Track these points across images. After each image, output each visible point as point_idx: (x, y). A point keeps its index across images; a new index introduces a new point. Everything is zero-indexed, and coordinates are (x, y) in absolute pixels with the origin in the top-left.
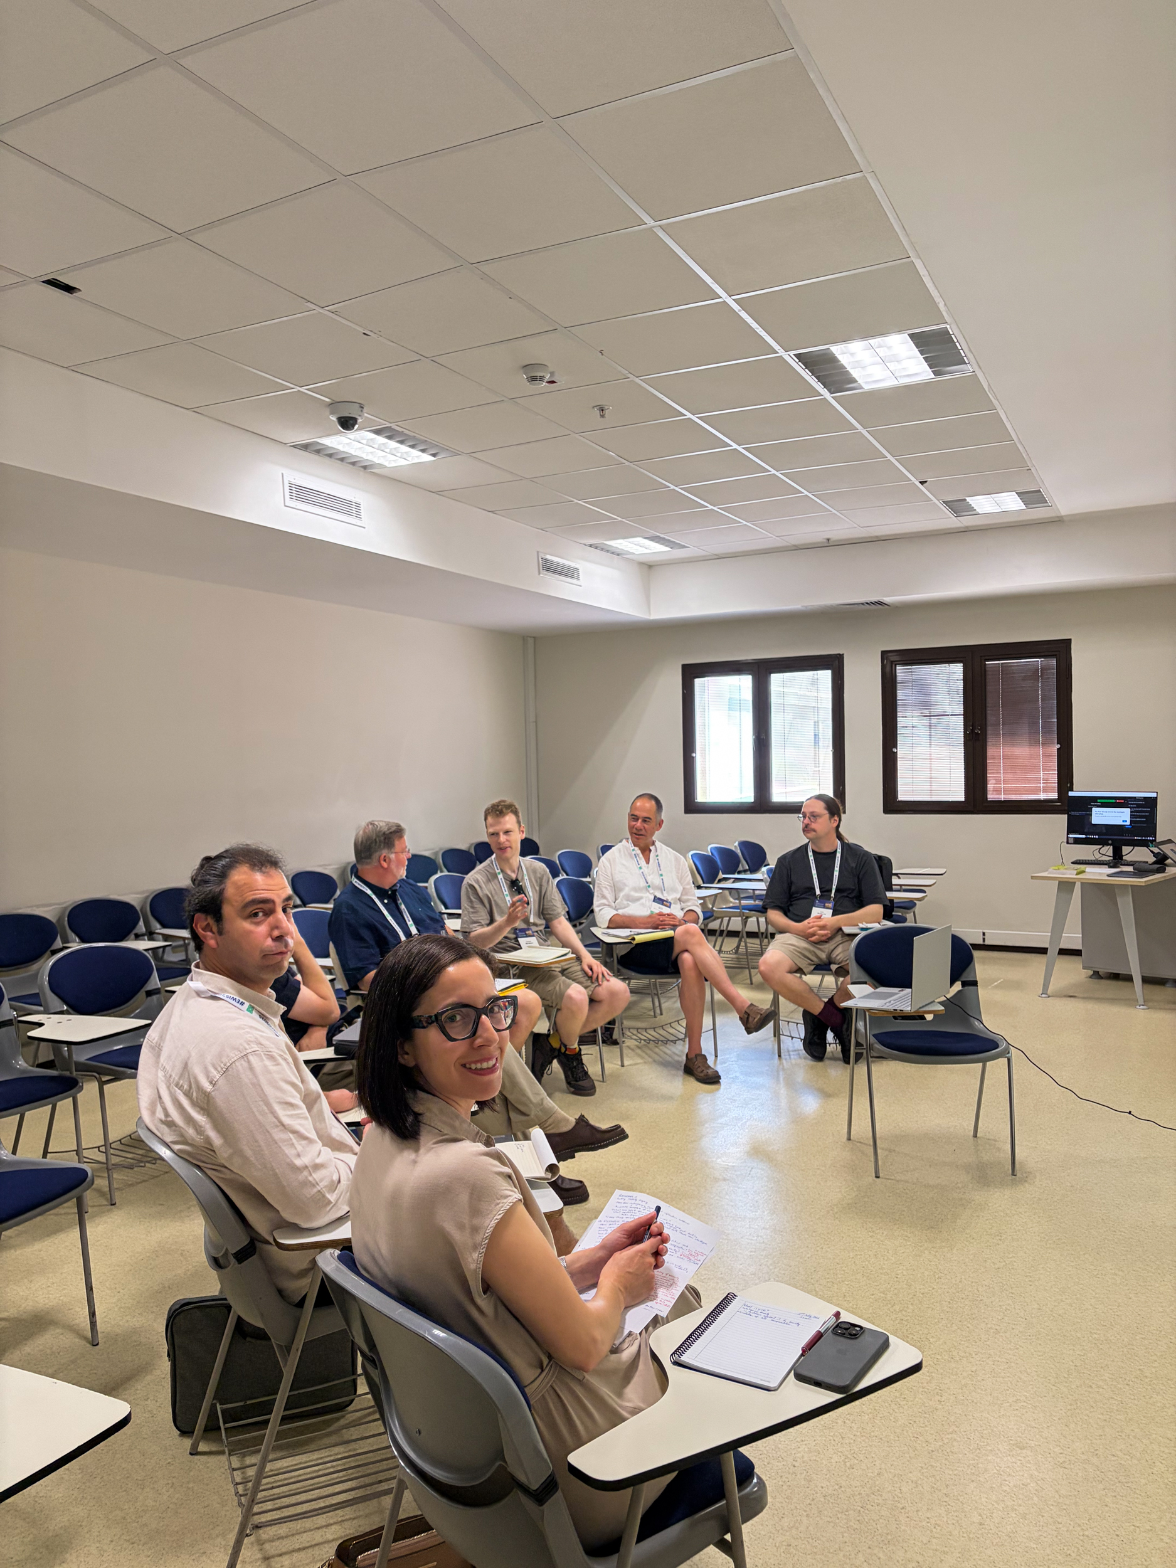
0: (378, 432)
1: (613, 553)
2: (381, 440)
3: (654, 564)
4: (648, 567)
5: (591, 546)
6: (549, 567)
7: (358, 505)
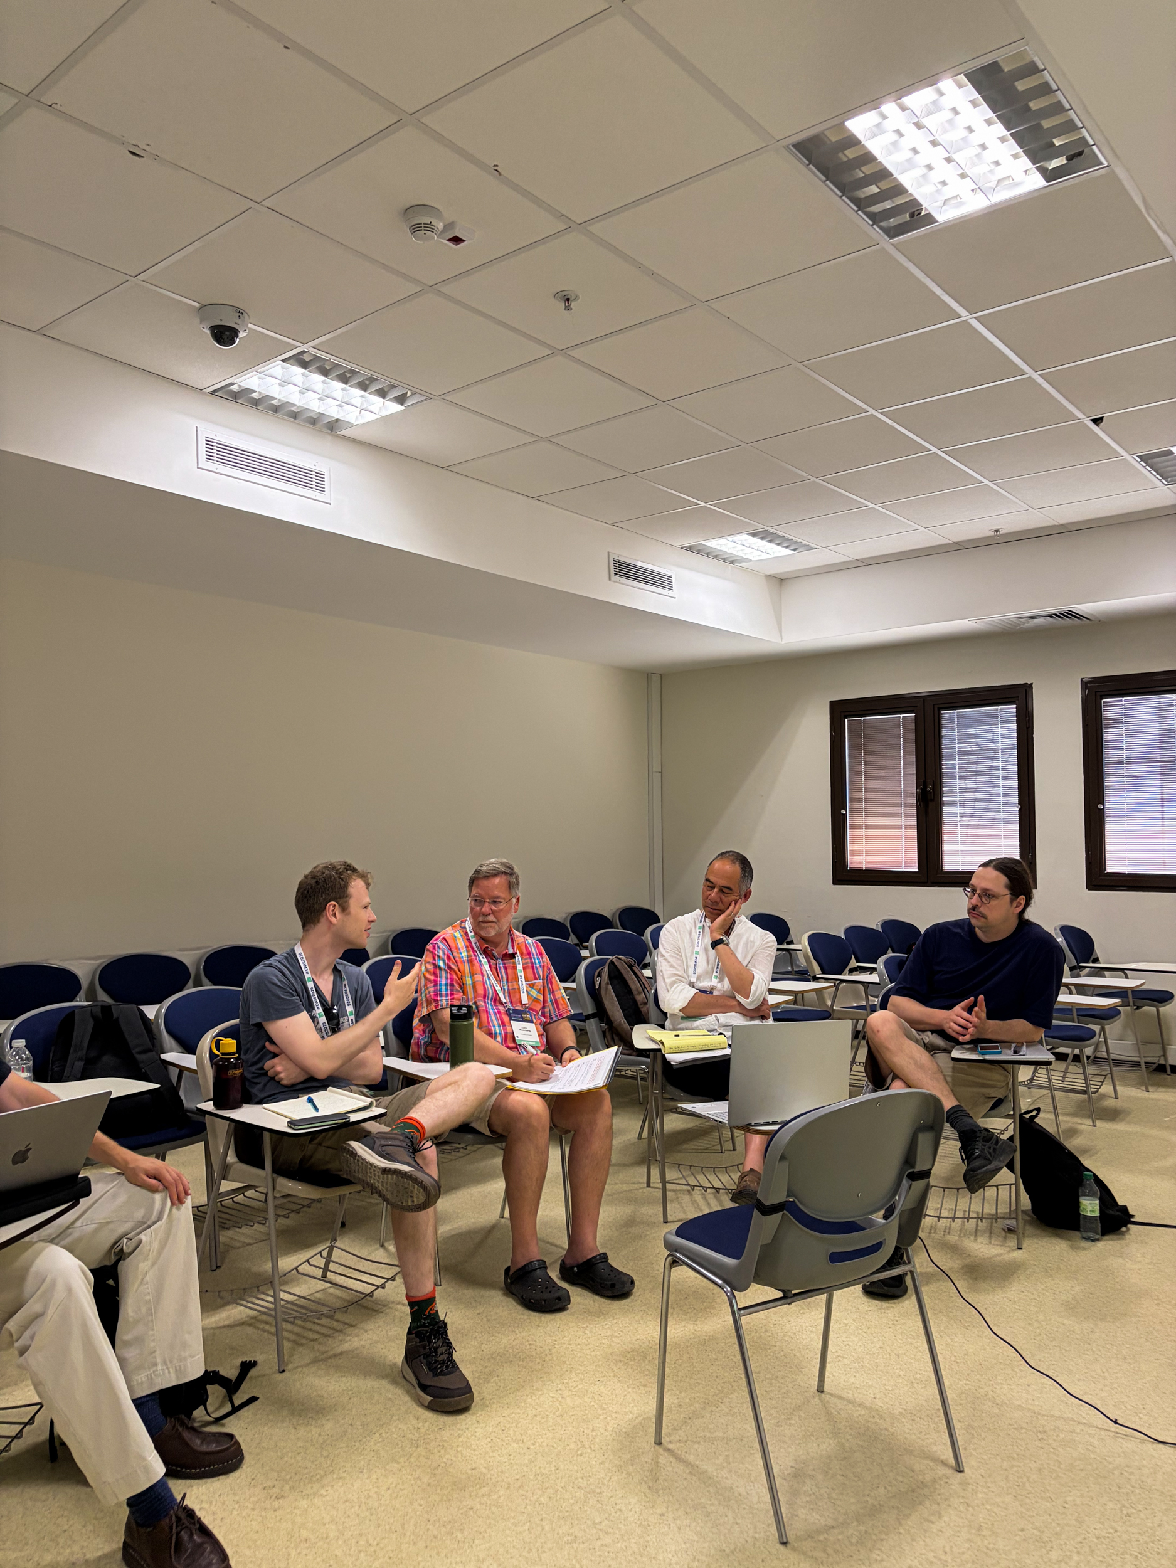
0: (300, 363)
1: (724, 560)
2: (312, 376)
3: (782, 577)
4: (780, 581)
5: (690, 549)
6: (623, 570)
7: (320, 475)
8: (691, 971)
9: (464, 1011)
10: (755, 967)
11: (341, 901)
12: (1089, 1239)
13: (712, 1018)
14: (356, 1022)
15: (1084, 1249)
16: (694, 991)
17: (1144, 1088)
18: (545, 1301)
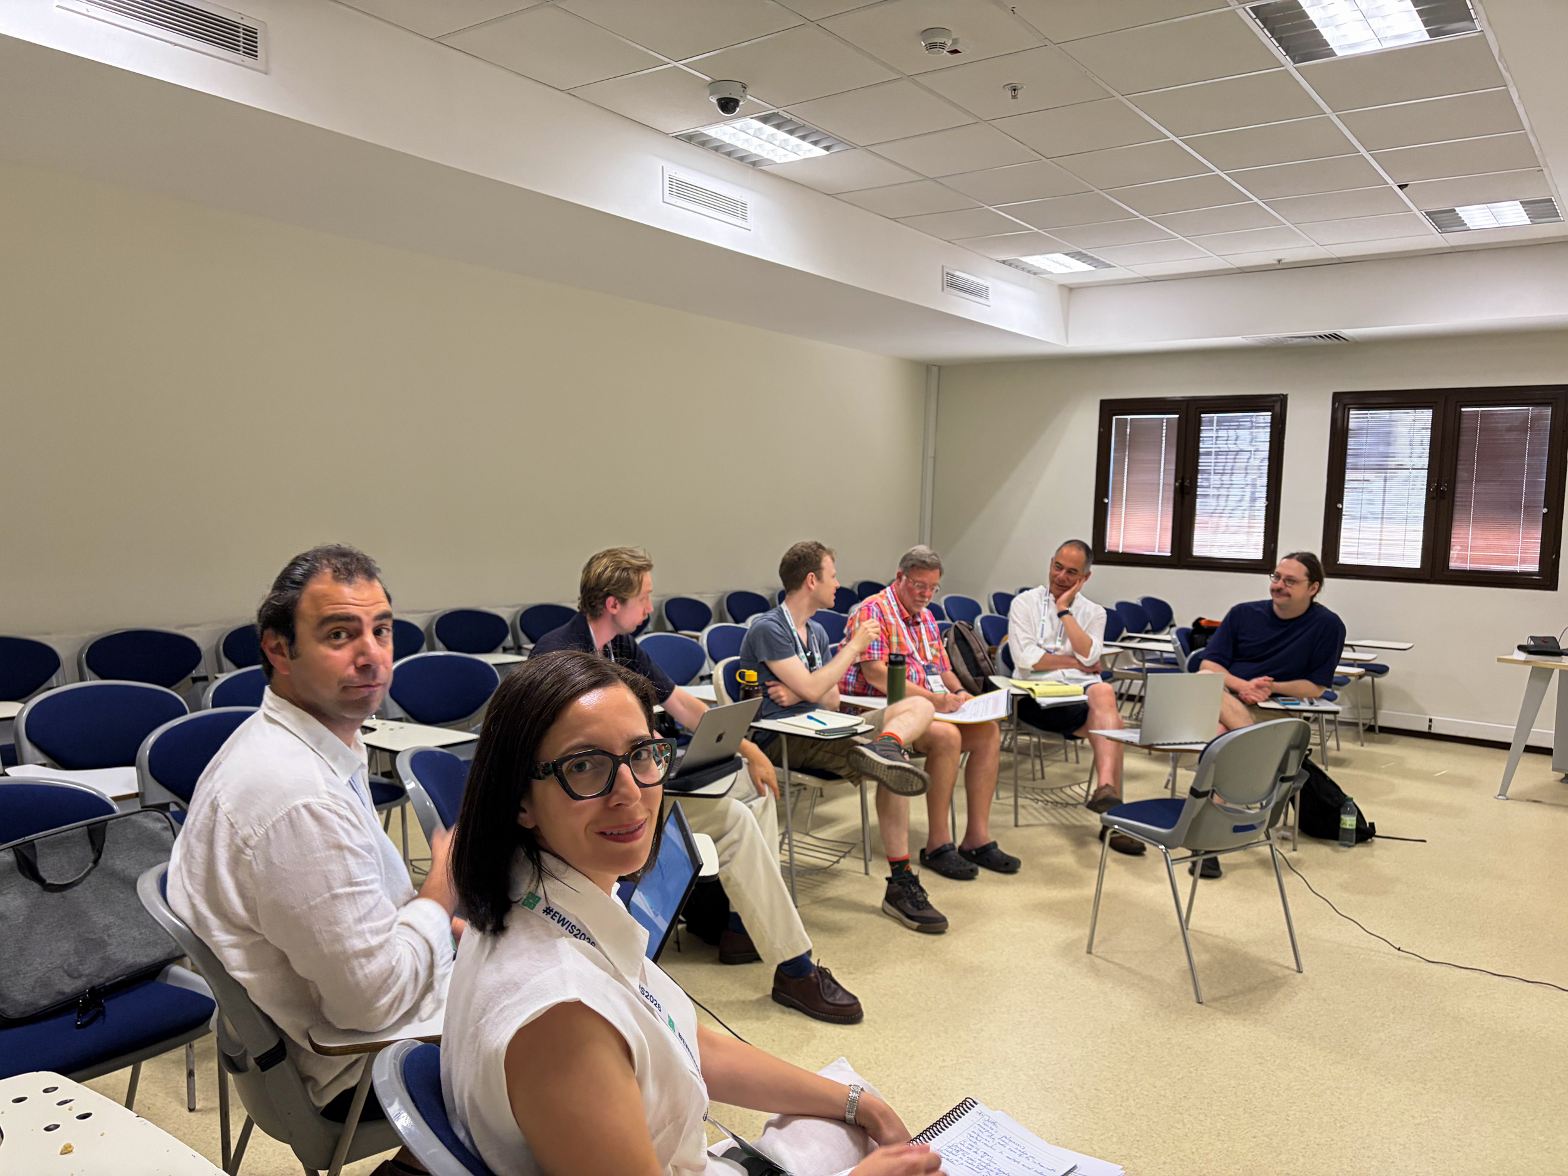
0: (765, 120)
1: (1029, 272)
2: (768, 129)
3: (1075, 286)
4: (1070, 290)
5: (1004, 262)
6: (953, 284)
7: (745, 206)
8: (1039, 635)
9: (900, 658)
10: (1090, 632)
11: (817, 572)
12: (1345, 845)
13: (1059, 672)
14: (823, 665)
15: (1344, 852)
16: (1042, 652)
17: (1359, 743)
18: (961, 871)
